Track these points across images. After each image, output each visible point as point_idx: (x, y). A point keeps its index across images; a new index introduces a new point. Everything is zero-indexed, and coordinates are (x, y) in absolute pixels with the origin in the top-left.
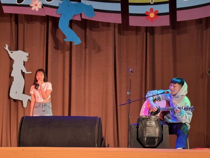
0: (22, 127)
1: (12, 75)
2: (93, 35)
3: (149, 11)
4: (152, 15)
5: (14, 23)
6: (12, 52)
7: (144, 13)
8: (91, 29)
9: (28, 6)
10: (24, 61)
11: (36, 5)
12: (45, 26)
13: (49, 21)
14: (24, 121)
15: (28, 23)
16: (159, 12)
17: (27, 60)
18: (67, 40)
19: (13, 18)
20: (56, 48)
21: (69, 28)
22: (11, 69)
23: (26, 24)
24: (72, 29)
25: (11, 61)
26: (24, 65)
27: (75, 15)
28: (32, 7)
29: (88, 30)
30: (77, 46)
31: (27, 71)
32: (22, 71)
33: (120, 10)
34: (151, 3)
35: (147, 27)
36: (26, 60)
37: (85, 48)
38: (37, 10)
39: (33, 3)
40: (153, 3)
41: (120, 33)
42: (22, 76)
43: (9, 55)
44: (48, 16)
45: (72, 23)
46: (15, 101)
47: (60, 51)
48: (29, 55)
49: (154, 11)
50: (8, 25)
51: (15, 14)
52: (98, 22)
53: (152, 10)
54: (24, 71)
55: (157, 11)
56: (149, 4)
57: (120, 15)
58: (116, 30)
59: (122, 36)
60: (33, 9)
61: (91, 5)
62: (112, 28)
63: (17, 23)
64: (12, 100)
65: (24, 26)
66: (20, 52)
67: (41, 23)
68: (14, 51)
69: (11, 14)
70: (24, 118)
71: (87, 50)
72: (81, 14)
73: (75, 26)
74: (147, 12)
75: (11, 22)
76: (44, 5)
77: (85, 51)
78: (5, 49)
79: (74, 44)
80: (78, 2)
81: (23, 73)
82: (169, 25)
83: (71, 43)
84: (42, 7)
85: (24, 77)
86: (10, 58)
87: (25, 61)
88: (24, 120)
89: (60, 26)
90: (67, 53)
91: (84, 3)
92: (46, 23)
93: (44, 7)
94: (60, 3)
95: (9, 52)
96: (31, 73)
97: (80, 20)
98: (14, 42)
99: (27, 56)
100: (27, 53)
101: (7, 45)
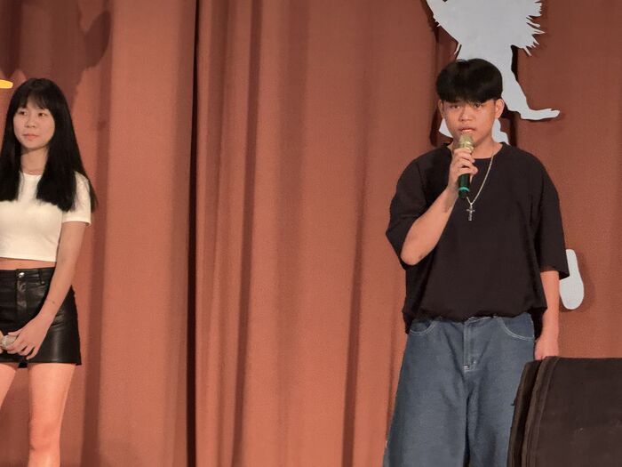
0: (529, 423)
10: (514, 49)
14: (541, 389)
17: (531, 42)
25: (441, 48)
26: (515, 68)
31: (533, 105)
36: (526, 41)
43: (430, 13)
48: (544, 10)
87: (521, 45)
88: (540, 378)
96: (555, 114)
99: (534, 19)
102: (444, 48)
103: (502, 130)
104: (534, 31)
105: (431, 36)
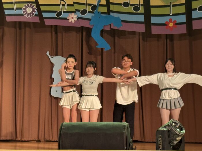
1: (52, 77)
2: (120, 42)
3: (168, 21)
4: (171, 25)
5: (54, 33)
6: (52, 58)
7: (164, 23)
8: (119, 37)
9: (66, 19)
11: (72, 18)
13: (84, 31)
15: (65, 32)
16: (177, 22)
18: (99, 47)
19: (53, 29)
20: (90, 53)
21: (101, 37)
22: (52, 71)
23: (64, 34)
27: (105, 26)
28: (69, 20)
29: (116, 38)
30: (107, 51)
33: (143, 20)
34: (170, 14)
35: (167, 35)
37: (114, 53)
38: (73, 21)
39: (69, 16)
40: (171, 14)
41: (143, 40)
44: (82, 27)
45: (103, 32)
46: (56, 98)
47: (93, 56)
49: (173, 21)
50: (49, 34)
51: (55, 26)
52: (125, 31)
53: (171, 20)
55: (175, 21)
56: (169, 15)
57: (144, 25)
58: (141, 37)
59: (146, 42)
60: (70, 21)
61: (119, 17)
62: (137, 36)
63: (56, 33)
64: (53, 98)
65: (62, 35)
66: (59, 57)
67: (77, 32)
68: (54, 56)
69: (51, 26)
71: (116, 54)
72: (110, 25)
73: (105, 35)
74: (167, 22)
75: (51, 32)
76: (79, 18)
77: (114, 56)
78: (47, 55)
79: (105, 50)
80: (107, 15)
82: (186, 33)
83: (102, 49)
84: (78, 20)
86: (51, 63)
89: (93, 35)
90: (99, 58)
91: (113, 15)
92: (81, 32)
93: (79, 19)
94: (92, 16)
95: (50, 57)
97: (110, 30)
98: (54, 49)
100: (65, 58)
101: (48, 51)
102: (52, 65)
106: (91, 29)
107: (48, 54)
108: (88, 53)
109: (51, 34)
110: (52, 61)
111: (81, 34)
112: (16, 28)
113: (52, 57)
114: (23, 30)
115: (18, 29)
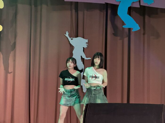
0: (87, 114)
2: (151, 21)
5: (74, 11)
8: (149, 16)
10: (83, 48)
12: (104, 13)
13: (108, 9)
15: (87, 11)
18: (126, 27)
19: (73, 6)
20: (115, 34)
21: (128, 15)
23: (85, 12)
24: (130, 16)
26: (84, 51)
27: (133, 2)
29: (147, 17)
30: (136, 32)
31: (87, 57)
32: (81, 57)
36: (85, 46)
37: (144, 34)
42: (82, 62)
43: (69, 42)
44: (107, 4)
47: (119, 38)
50: (68, 13)
51: (75, 2)
52: (157, 9)
54: (84, 57)
63: (77, 10)
66: (80, 39)
67: (101, 10)
68: (74, 38)
69: (71, 3)
70: (89, 105)
71: (146, 36)
72: (140, 1)
73: (133, 13)
75: (71, 10)
77: (144, 37)
81: (83, 59)
83: (130, 29)
85: (83, 63)
86: (71, 45)
88: (88, 107)
89: (119, 13)
90: (126, 40)
92: (105, 10)
95: (70, 39)
96: (90, 58)
97: (139, 7)
98: (74, 30)
99: (87, 43)
100: (86, 39)
101: (67, 32)
102: (72, 47)
103: (82, 61)
104: (87, 45)
105: (69, 45)
106: (117, 6)
107: (67, 35)
108: (113, 34)
109: (71, 13)
110: (71, 43)
111: (105, 13)
112: (31, 5)
113: (72, 38)
114: (39, 7)
115: (33, 6)
